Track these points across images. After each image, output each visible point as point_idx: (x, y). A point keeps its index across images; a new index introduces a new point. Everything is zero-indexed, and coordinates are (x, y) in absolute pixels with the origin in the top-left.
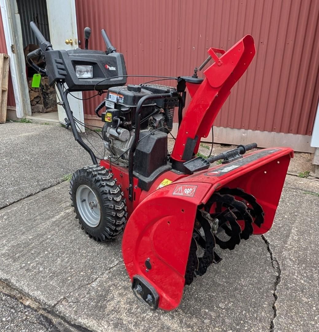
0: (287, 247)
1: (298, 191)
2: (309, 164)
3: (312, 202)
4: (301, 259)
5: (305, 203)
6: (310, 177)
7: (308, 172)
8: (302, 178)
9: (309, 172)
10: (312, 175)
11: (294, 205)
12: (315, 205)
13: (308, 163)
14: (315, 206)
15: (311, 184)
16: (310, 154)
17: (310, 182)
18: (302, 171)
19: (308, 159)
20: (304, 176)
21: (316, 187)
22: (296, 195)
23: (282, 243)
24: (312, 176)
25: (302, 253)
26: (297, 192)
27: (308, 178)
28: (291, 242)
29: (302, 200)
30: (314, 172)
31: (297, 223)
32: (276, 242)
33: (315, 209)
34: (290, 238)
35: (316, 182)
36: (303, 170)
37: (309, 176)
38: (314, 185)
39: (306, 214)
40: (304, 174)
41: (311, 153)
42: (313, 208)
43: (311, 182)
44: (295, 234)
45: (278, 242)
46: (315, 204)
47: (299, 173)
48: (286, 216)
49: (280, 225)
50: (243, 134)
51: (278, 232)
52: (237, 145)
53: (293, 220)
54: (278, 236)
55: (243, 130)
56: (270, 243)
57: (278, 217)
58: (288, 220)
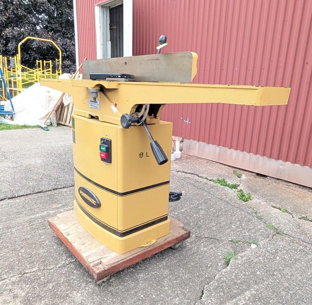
48: (258, 273)
49: (239, 281)
50: (281, 166)
51: (227, 289)
52: (273, 178)
53: (263, 280)
54: (222, 293)
55: (281, 161)
56: (203, 299)
57: (248, 270)
58: (257, 277)
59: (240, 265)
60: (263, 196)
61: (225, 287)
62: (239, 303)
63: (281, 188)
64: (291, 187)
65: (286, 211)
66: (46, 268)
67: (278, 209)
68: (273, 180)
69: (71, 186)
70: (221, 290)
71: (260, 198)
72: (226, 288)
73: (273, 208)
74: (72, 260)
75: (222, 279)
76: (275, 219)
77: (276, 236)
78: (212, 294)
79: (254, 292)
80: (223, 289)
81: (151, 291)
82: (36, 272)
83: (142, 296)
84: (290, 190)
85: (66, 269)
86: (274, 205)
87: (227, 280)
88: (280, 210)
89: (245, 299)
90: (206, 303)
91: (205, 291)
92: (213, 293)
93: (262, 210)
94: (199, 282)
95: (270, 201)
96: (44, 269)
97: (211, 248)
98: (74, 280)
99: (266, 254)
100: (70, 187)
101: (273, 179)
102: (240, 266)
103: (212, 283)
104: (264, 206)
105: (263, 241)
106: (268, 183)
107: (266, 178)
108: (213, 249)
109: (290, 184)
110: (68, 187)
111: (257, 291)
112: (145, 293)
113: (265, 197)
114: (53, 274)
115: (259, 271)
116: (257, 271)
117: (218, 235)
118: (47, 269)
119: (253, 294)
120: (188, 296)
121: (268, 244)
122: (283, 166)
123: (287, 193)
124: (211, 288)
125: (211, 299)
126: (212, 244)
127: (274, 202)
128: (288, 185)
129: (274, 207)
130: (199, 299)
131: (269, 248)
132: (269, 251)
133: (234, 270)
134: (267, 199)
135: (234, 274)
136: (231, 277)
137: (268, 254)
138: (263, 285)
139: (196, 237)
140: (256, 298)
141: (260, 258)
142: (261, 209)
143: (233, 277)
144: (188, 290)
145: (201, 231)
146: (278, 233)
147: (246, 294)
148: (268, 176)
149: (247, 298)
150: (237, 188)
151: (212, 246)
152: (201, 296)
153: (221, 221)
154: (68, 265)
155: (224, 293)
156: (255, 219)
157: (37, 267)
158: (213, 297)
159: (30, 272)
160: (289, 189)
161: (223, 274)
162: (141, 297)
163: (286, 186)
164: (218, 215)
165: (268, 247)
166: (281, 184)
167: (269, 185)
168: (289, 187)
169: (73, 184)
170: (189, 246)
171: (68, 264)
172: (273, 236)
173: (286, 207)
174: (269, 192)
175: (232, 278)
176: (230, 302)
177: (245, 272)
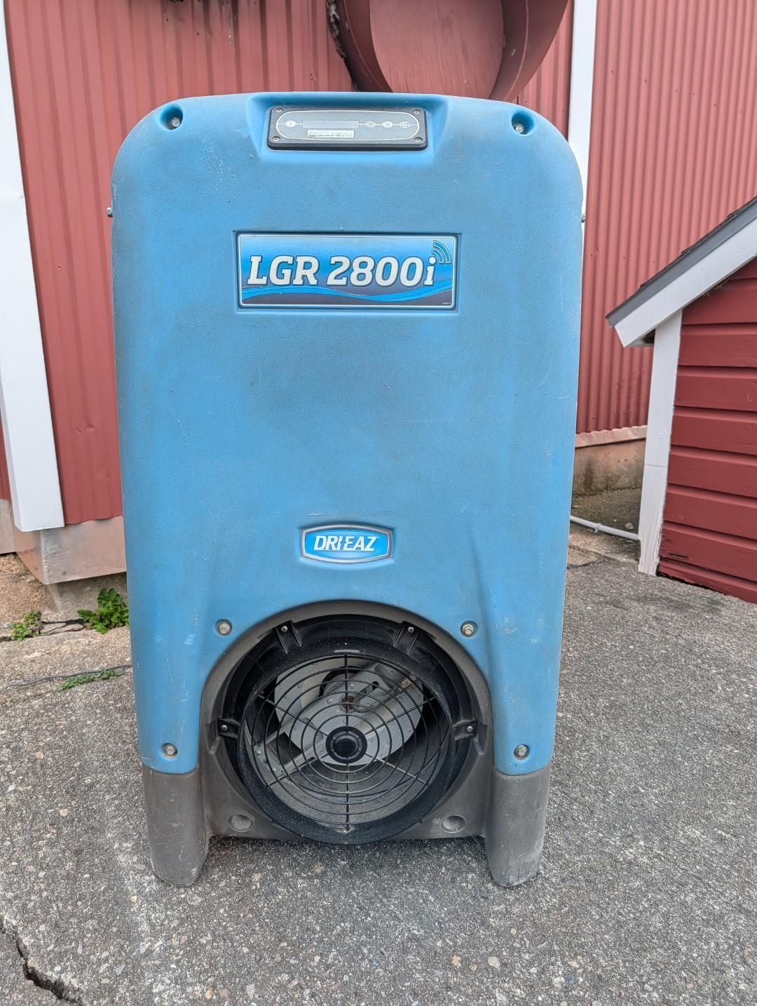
0: (149, 952)
1: (43, 691)
2: (24, 588)
3: (105, 711)
4: (224, 967)
5: (89, 722)
6: (47, 628)
7: (36, 613)
8: (30, 639)
9: (40, 613)
10: (52, 620)
11: (60, 747)
12: (119, 716)
13: (19, 585)
14: (121, 718)
15: (65, 648)
16: (12, 557)
17: (57, 643)
18: (15, 619)
19: (14, 572)
20: (28, 632)
21: (84, 651)
22: (45, 707)
23: (122, 947)
24: (53, 623)
25: (209, 937)
26: (40, 695)
27: (46, 634)
28: (149, 919)
29: (73, 718)
30: (53, 607)
31: (114, 817)
32: (99, 962)
33: (127, 728)
34: (134, 898)
35: (73, 638)
36: (17, 612)
37: (44, 623)
38: (75, 648)
39: (117, 762)
40: (28, 626)
41: (15, 554)
42: (121, 726)
43: (60, 642)
44: (138, 867)
45: (105, 954)
46: (118, 710)
47: (9, 627)
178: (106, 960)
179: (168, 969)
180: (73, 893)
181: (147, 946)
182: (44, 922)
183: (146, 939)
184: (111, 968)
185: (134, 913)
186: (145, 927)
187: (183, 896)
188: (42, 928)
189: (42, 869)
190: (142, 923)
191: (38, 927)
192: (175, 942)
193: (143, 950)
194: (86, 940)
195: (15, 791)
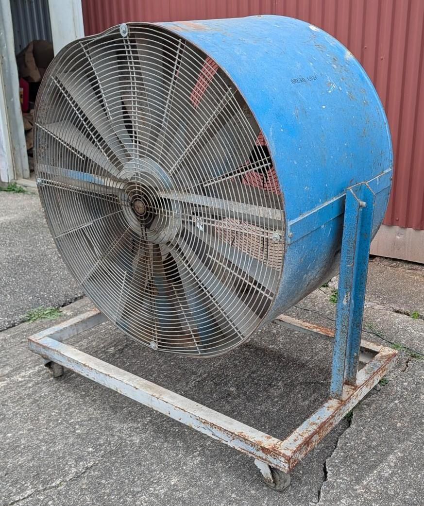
23: (352, 481)
45: (346, 478)
48: (399, 425)
49: (374, 443)
50: (398, 237)
51: (360, 457)
52: (386, 258)
53: (408, 434)
54: (355, 466)
55: (397, 228)
56: (329, 479)
57: (383, 424)
58: (398, 432)
59: (369, 418)
60: (375, 295)
61: (356, 456)
62: (383, 473)
63: (403, 276)
64: (419, 272)
65: (419, 315)
66: (48, 486)
67: (405, 314)
68: (386, 262)
69: (10, 327)
70: (352, 461)
71: (371, 299)
72: (358, 456)
73: (396, 314)
74: (89, 464)
75: (348, 445)
76: (404, 333)
77: (412, 362)
78: (341, 470)
79: (400, 454)
80: (354, 459)
81: (245, 485)
82: (32, 495)
83: (233, 496)
84: (418, 277)
85: (85, 481)
86: (398, 309)
87: (356, 445)
88: (409, 315)
89: (390, 467)
90: (335, 484)
91: (329, 467)
92: (342, 468)
93: (379, 320)
94: (315, 457)
95: (390, 301)
96: (45, 489)
97: (315, 400)
98: (109, 495)
99: (404, 394)
100: (8, 328)
101: (386, 260)
102: (369, 420)
103: (334, 453)
104: (380, 312)
105: (393, 374)
106: (378, 269)
107: (374, 260)
108: (319, 400)
109: (417, 266)
110: (4, 330)
111: (404, 451)
112: (237, 489)
113: (379, 297)
114: (65, 493)
115: (400, 422)
116: (397, 423)
117: (320, 376)
118: (50, 488)
119: (399, 457)
120: (305, 480)
121: (403, 377)
122: (402, 237)
123: (415, 284)
124: (337, 461)
125: (341, 477)
126: (314, 392)
127: (395, 302)
128: (413, 269)
129: (397, 312)
130: (322, 481)
131: (405, 384)
132: (407, 387)
133: (362, 428)
134: (384, 299)
135: (364, 434)
136: (361, 439)
137: (406, 393)
138: (411, 441)
139: (285, 384)
140: (404, 463)
141: (396, 402)
142: (377, 318)
143: (364, 438)
144: (301, 472)
145: (290, 373)
146: (413, 356)
147: (389, 459)
148: (377, 256)
149: (392, 465)
150: (327, 286)
151: (316, 395)
152: (326, 477)
153: (317, 350)
154: (86, 474)
155: (357, 465)
156: (371, 337)
157: (30, 487)
158: (343, 475)
159: (22, 498)
160: (416, 275)
161: (348, 436)
162: (234, 498)
163: (410, 271)
164: (309, 340)
165: (403, 382)
166: (403, 269)
167: (381, 272)
168: (415, 272)
169: (12, 322)
170: (279, 402)
171: (84, 471)
172: (407, 362)
173: (418, 309)
174: (383, 286)
175: (363, 441)
176: (370, 475)
177: (380, 427)
178: (344, 480)
179: (353, 500)
180: (363, 453)
181: (358, 488)
182: (344, 453)
183: (360, 486)
184: (341, 483)
185: (369, 475)
186: (365, 482)
187: (389, 486)
188: (342, 454)
189: (366, 437)
190: (366, 480)
191: (341, 452)
192: (366, 496)
193: (355, 488)
194: (347, 469)
195: (396, 404)
